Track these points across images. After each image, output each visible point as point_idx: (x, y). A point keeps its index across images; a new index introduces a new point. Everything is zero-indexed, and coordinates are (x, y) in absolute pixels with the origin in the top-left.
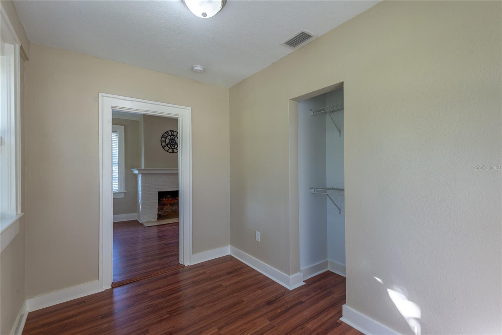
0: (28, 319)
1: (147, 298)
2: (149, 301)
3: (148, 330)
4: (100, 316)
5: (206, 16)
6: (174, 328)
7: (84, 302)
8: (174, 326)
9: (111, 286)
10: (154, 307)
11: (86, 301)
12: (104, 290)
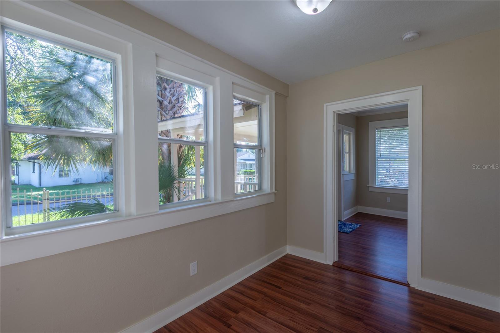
0: (284, 256)
1: (340, 286)
2: (338, 289)
3: (311, 304)
4: (304, 276)
5: (317, 11)
6: (324, 317)
7: (310, 264)
8: (326, 316)
9: (333, 264)
10: (335, 295)
11: (312, 264)
12: (326, 264)
